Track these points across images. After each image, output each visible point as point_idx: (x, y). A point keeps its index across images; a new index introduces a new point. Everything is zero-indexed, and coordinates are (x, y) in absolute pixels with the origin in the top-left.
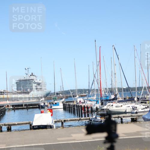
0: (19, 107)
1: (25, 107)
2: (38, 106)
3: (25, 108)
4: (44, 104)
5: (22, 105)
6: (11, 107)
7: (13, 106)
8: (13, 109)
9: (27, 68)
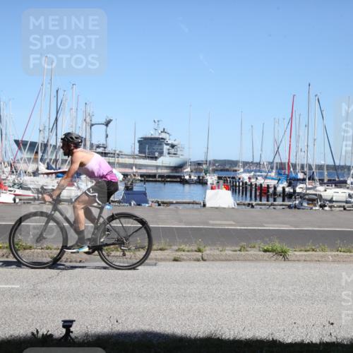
0: (151, 179)
1: (160, 179)
2: (179, 180)
3: (159, 181)
4: (190, 177)
5: (154, 176)
6: (139, 178)
7: (142, 176)
8: (141, 181)
9: (156, 121)
